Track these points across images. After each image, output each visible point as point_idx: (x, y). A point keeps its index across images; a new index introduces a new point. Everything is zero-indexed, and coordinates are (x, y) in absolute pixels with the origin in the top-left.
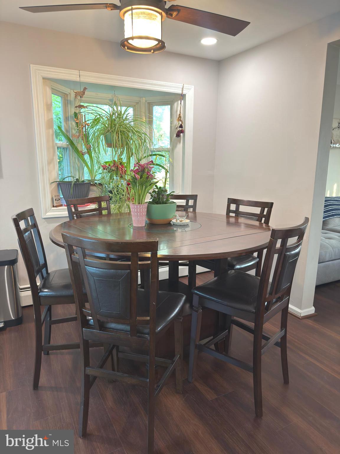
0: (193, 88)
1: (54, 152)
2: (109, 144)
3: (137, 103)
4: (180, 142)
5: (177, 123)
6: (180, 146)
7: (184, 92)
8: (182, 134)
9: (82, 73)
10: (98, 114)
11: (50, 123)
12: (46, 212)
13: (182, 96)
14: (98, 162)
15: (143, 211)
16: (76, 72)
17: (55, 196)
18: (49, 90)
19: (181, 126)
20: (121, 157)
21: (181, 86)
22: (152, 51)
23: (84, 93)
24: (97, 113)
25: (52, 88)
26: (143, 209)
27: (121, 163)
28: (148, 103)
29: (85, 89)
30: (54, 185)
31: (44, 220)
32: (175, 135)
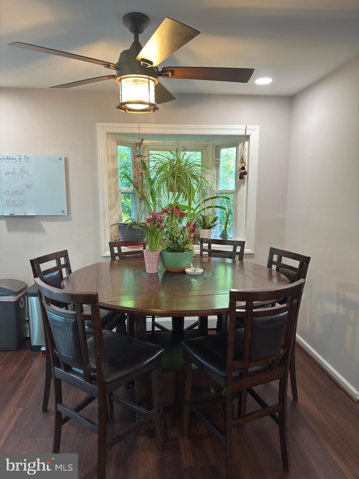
0: (259, 128)
1: (117, 197)
2: (171, 189)
3: (205, 146)
4: (244, 184)
5: (240, 166)
6: (243, 188)
7: (248, 133)
8: (246, 176)
9: (142, 125)
10: (161, 162)
11: (114, 173)
12: (105, 252)
13: (247, 138)
14: (160, 206)
16: (136, 125)
17: (115, 237)
18: (114, 143)
19: (243, 168)
20: (177, 201)
21: (244, 127)
22: (152, 110)
23: (141, 143)
24: (160, 160)
25: (117, 141)
27: (177, 207)
28: (216, 146)
29: (143, 140)
30: (115, 227)
31: (103, 258)
32: (239, 177)
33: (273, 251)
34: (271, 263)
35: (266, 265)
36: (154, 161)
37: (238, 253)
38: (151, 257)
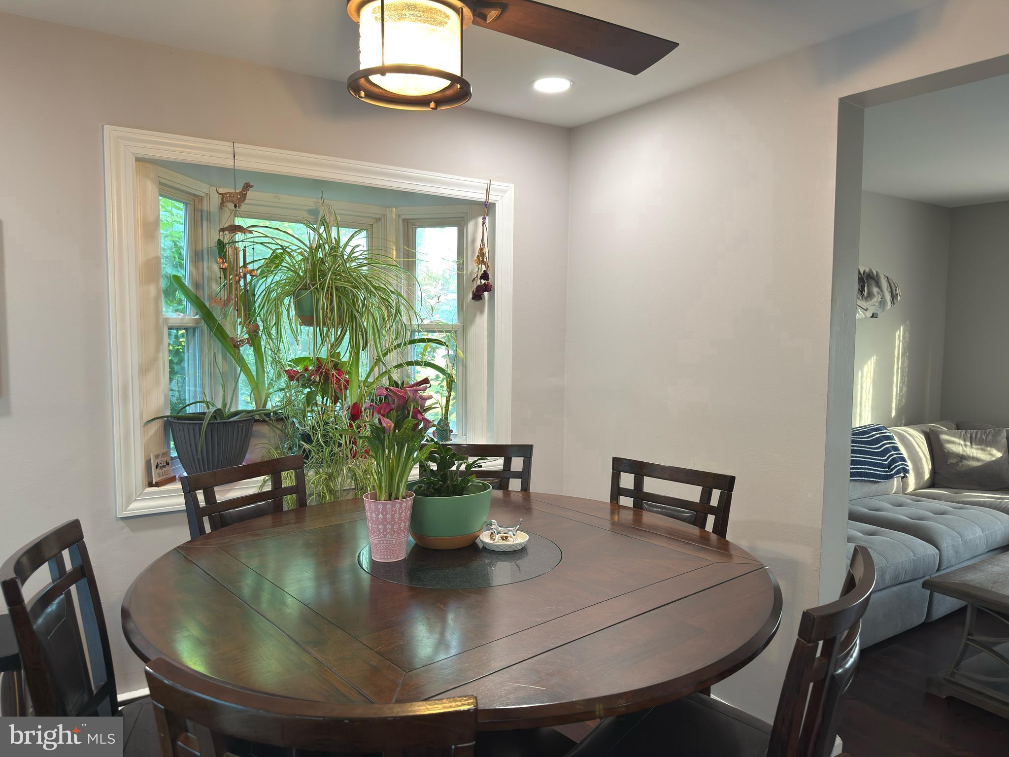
0: (513, 188)
1: (159, 341)
2: (307, 318)
3: (376, 219)
4: (482, 312)
5: (474, 269)
6: (482, 320)
7: (492, 199)
8: (486, 294)
9: (240, 148)
10: (280, 247)
11: (151, 269)
12: (129, 501)
13: (487, 208)
14: (276, 362)
15: (400, 518)
16: (226, 146)
17: (156, 457)
18: (151, 188)
19: (485, 276)
20: (337, 351)
21: (484, 183)
22: (432, 105)
23: (243, 196)
24: (277, 244)
25: (160, 183)
26: (400, 514)
27: (336, 366)
28: (404, 220)
29: (247, 186)
30: (156, 426)
31: (122, 523)
32: (471, 296)
33: (619, 465)
34: (617, 491)
35: (607, 499)
36: (261, 243)
37: (517, 475)
38: (397, 516)
